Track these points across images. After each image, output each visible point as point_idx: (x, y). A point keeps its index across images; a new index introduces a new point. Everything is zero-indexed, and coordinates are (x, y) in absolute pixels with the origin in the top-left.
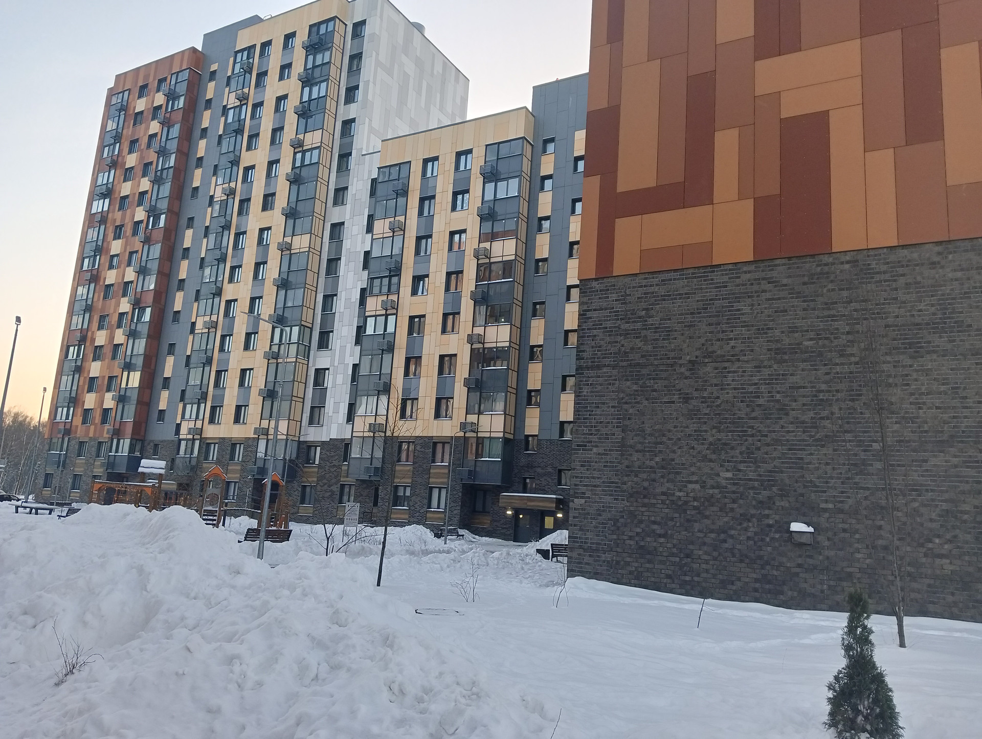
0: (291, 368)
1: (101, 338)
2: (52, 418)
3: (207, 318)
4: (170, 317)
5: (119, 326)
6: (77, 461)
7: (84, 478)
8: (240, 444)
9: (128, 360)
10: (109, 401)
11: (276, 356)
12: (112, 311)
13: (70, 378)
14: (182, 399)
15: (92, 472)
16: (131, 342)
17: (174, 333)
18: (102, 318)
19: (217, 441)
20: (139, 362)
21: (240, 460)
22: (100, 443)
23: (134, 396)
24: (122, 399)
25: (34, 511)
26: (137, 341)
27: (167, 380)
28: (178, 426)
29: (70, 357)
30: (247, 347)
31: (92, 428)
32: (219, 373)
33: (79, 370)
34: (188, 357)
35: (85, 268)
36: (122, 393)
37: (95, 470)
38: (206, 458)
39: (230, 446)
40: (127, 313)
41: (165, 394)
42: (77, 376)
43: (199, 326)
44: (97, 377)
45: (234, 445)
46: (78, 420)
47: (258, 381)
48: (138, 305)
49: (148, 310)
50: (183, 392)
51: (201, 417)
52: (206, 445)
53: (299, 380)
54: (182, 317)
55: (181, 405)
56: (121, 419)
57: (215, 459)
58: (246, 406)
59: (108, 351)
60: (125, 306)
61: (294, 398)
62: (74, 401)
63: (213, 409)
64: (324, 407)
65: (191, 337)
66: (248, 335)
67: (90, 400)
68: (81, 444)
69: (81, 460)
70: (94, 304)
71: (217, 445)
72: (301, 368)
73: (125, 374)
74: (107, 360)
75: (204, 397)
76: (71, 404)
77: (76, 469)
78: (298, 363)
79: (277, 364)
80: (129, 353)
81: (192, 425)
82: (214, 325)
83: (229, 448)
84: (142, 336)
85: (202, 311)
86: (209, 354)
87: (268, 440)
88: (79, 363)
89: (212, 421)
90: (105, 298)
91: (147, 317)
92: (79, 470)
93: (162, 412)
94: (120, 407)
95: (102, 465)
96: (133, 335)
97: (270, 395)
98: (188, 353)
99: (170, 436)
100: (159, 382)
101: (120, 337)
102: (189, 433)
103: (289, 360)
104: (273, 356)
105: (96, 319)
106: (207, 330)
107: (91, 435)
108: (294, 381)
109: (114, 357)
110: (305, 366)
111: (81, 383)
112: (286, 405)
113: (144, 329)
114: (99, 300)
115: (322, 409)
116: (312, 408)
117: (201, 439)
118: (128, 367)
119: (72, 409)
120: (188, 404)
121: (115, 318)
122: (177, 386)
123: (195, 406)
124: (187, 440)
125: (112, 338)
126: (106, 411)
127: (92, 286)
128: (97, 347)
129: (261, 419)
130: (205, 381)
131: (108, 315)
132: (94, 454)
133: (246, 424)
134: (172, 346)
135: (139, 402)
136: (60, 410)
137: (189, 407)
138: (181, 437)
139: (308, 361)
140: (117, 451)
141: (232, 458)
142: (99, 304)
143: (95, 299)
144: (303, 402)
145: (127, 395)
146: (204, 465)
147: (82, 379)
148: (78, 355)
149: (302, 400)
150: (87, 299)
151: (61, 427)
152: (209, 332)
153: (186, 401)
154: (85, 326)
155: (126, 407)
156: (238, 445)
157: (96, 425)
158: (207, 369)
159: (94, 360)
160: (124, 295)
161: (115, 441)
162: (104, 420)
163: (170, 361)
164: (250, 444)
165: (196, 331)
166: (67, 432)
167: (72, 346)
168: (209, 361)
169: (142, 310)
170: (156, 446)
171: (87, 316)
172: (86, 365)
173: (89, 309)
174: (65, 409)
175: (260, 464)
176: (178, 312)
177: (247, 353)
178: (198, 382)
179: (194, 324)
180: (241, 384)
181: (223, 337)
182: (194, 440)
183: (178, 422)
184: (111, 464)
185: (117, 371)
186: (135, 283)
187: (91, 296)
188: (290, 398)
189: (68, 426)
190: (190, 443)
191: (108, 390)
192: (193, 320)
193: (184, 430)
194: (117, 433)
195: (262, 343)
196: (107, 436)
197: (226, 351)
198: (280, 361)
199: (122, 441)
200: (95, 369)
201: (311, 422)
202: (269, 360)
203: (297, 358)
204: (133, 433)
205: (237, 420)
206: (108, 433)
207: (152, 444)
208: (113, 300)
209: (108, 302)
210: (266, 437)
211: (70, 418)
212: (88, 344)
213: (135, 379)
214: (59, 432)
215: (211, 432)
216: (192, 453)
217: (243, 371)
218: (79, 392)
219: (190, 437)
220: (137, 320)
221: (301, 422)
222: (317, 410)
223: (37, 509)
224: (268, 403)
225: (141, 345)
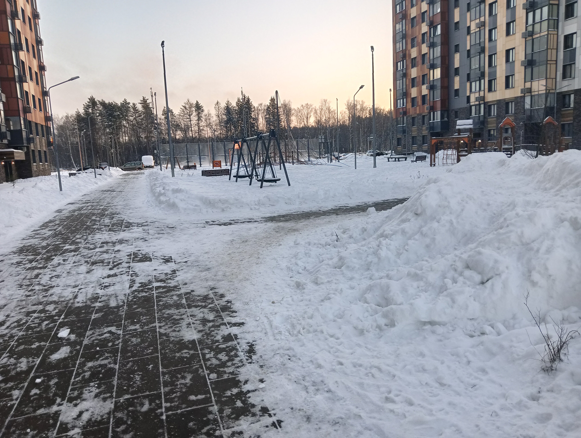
0: (545, 40)
1: (414, 53)
2: (396, 106)
3: (477, 21)
4: (453, 27)
5: (423, 42)
6: (413, 129)
7: (418, 138)
8: (512, 102)
9: (432, 62)
10: (425, 91)
11: (531, 34)
12: (417, 34)
13: (401, 81)
14: (469, 79)
15: (422, 134)
16: (432, 50)
17: (457, 37)
18: (413, 40)
19: (495, 103)
20: (438, 62)
21: (513, 112)
22: (424, 116)
23: (439, 84)
24: (432, 88)
25: (397, 159)
26: (435, 49)
27: (457, 69)
28: (468, 98)
29: (399, 69)
30: (508, 33)
31: (418, 108)
32: (490, 57)
33: (405, 75)
34: (469, 51)
35: (398, 12)
36: (432, 84)
37: (423, 132)
38: (490, 115)
39: (504, 104)
40: (426, 33)
41: (457, 79)
42: (404, 79)
43: (473, 28)
44: (416, 77)
45: (507, 104)
46: (409, 105)
47: (519, 56)
48: (432, 25)
49: (439, 27)
50: (469, 75)
51: (482, 88)
52: (488, 107)
53: (552, 48)
54: (461, 26)
55: (468, 84)
56: (433, 99)
57: (495, 114)
58: (512, 75)
59: (419, 60)
60: (425, 28)
61: (549, 62)
62: (406, 94)
63: (490, 82)
64: (574, 63)
65: (468, 37)
66: (508, 25)
67: (414, 92)
68: (413, 118)
69: (414, 128)
70: (407, 33)
71: (496, 106)
72: (553, 38)
73: (431, 71)
74: (419, 66)
75: (483, 75)
76: (404, 97)
77: (413, 133)
78: (549, 35)
79: (533, 40)
80: (432, 57)
81: (477, 95)
82: (483, 24)
83: (504, 106)
84: (438, 45)
85: (473, 18)
86: (482, 45)
87: (532, 96)
88: (404, 71)
89: (490, 90)
90: (412, 26)
91: (439, 31)
92: (414, 134)
93: (457, 91)
94: (432, 92)
95: (427, 129)
96: (432, 45)
97: (530, 63)
98: (468, 48)
99: (464, 105)
100: (452, 72)
101: (425, 49)
102: (476, 101)
103: (542, 34)
104: (529, 35)
105: (409, 41)
106: (478, 29)
107: (418, 112)
108: (547, 49)
109: (423, 63)
110: (556, 36)
111: (407, 83)
112: (543, 68)
113: (438, 40)
114: (409, 29)
115: (573, 66)
116: (564, 67)
117: (485, 104)
118: (433, 67)
119: (405, 99)
120: (473, 82)
121: (420, 38)
122: (464, 72)
123: (478, 83)
124: (475, 105)
125: (420, 50)
126: (424, 97)
127: (404, 21)
128: (412, 59)
129: (525, 82)
130: (482, 64)
131: (416, 37)
132: (421, 123)
133: (514, 87)
134: (457, 46)
135: (442, 87)
136: (399, 101)
137: (473, 84)
138: (472, 104)
139: (558, 31)
140: (434, 119)
141: (507, 112)
142: (410, 32)
143: (407, 29)
144: (556, 64)
145: (434, 84)
146: (489, 120)
147: (408, 80)
148: (403, 67)
149: (555, 62)
150: (402, 31)
151: (401, 111)
152: (480, 31)
153: (471, 80)
154: (404, 48)
155: (435, 92)
156: (510, 103)
157: (419, 106)
158: (482, 56)
159: (412, 67)
160: (423, 21)
161: (432, 113)
162: (424, 103)
163: (457, 56)
164: (518, 101)
165: (472, 32)
166: (405, 113)
167: (399, 62)
168: (483, 50)
169: (435, 28)
170: (456, 112)
171: (404, 41)
172: (408, 71)
173: (404, 36)
174: (402, 100)
175: (528, 113)
176: (458, 23)
177: (509, 38)
178: (477, 66)
179: (469, 28)
180: (507, 60)
181: (490, 31)
182: (480, 105)
183: (468, 95)
184: (432, 127)
185: (426, 71)
186: (428, 11)
187: (404, 28)
188: (545, 63)
189: (405, 110)
190: (478, 107)
191: (423, 84)
192: (468, 25)
193: (473, 99)
194: (433, 109)
195: (520, 27)
196: (427, 111)
197: (493, 40)
198: (534, 37)
199: (436, 113)
200: (414, 73)
201: (564, 77)
202: (526, 38)
203: (548, 31)
204: (442, 107)
205: (507, 86)
206: (427, 109)
207: (453, 112)
208: (417, 27)
209: (414, 29)
210: (530, 94)
211: (405, 105)
212: (407, 58)
213: (437, 73)
214: (400, 114)
215: (491, 97)
216: (480, 113)
217: (508, 52)
218: (407, 88)
219: (477, 103)
220: (434, 35)
221: (556, 78)
222: (568, 67)
223: (399, 158)
224: (529, 70)
225: (438, 50)
